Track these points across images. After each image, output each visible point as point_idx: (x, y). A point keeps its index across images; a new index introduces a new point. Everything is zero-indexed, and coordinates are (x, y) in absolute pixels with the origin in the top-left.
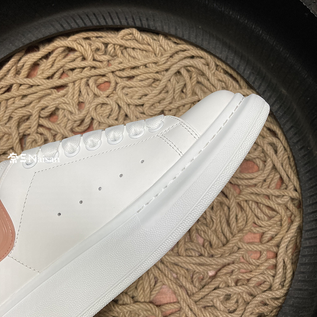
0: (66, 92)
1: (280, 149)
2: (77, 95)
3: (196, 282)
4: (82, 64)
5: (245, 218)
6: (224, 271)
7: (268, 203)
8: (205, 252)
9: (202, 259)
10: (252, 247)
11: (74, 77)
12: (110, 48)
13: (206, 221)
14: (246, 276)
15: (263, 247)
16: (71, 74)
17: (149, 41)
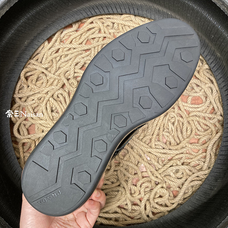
1: (214, 91)
3: (160, 162)
4: (99, 36)
6: (177, 157)
8: (167, 148)
9: (165, 150)
10: (194, 147)
12: (116, 25)
13: (169, 130)
14: (189, 161)
16: (92, 41)
17: (139, 22)
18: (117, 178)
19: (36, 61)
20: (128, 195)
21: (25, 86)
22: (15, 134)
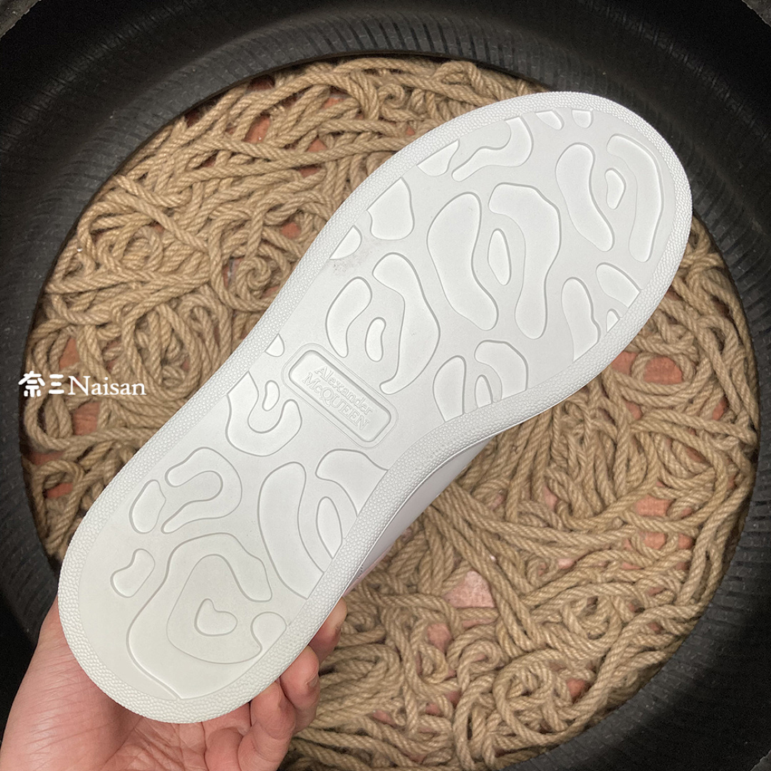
0: (318, 179)
1: (732, 341)
2: (341, 188)
3: (531, 574)
4: (358, 126)
5: (645, 468)
6: (590, 560)
7: (694, 442)
8: (557, 523)
9: (550, 532)
10: (651, 524)
11: (338, 150)
12: (417, 97)
13: (568, 463)
14: (631, 576)
15: (672, 527)
16: (332, 142)
17: (497, 91)
18: (375, 612)
19: (137, 184)
20: (410, 675)
21: (88, 263)
22: (28, 428)
